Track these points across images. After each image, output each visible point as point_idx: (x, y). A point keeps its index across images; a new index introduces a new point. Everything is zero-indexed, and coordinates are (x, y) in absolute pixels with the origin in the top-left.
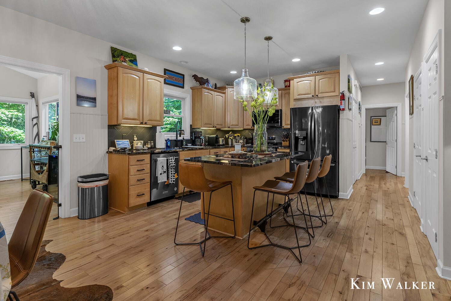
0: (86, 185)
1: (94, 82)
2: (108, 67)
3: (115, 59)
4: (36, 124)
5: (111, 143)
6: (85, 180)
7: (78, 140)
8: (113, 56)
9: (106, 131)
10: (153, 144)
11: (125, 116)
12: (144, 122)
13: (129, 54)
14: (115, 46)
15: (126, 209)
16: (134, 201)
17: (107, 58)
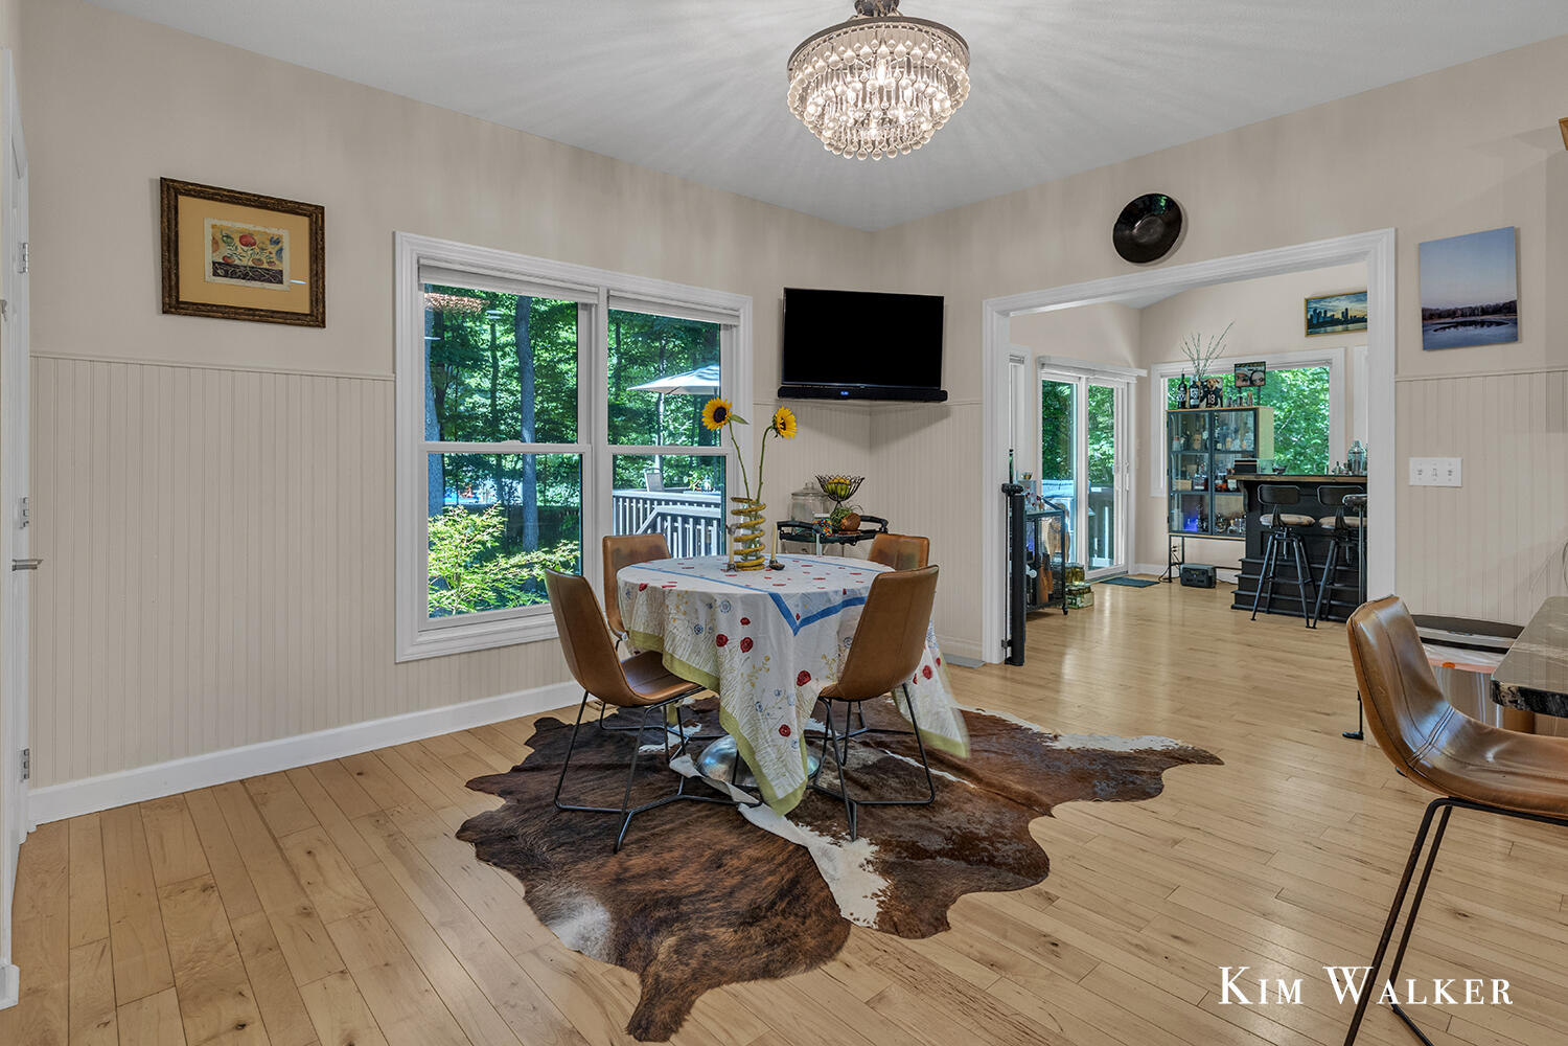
7: (1427, 481)
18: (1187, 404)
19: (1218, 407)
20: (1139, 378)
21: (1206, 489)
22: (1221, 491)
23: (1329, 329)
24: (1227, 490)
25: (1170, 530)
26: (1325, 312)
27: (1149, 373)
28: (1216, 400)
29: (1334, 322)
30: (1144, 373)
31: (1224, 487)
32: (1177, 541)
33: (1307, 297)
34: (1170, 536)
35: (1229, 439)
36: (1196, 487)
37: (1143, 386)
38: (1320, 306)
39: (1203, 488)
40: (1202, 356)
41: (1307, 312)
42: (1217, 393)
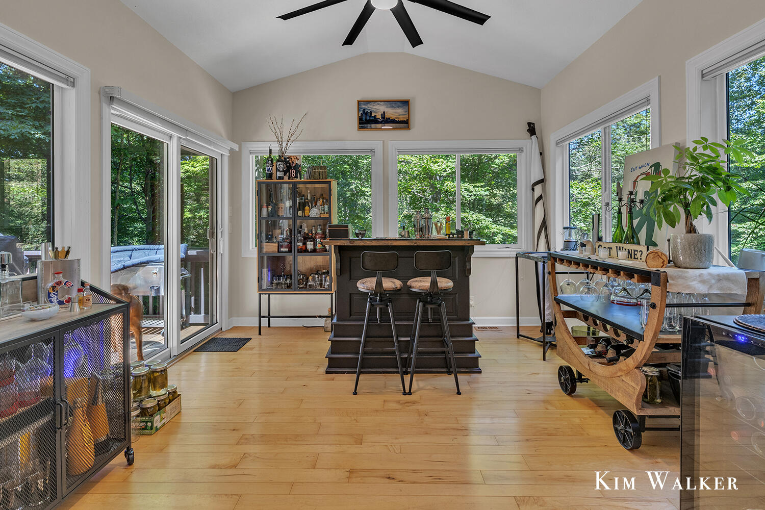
4: (541, 197)
18: (274, 176)
19: (298, 180)
20: (232, 151)
21: (290, 251)
22: (301, 252)
23: (373, 126)
24: (306, 251)
25: (260, 288)
26: (371, 112)
27: (240, 148)
28: (296, 173)
29: (375, 121)
30: (236, 147)
31: (304, 248)
32: (265, 297)
33: (359, 99)
34: (260, 295)
35: (307, 208)
36: (282, 250)
37: (235, 158)
38: (369, 107)
39: (287, 250)
40: (285, 138)
41: (359, 111)
42: (297, 167)
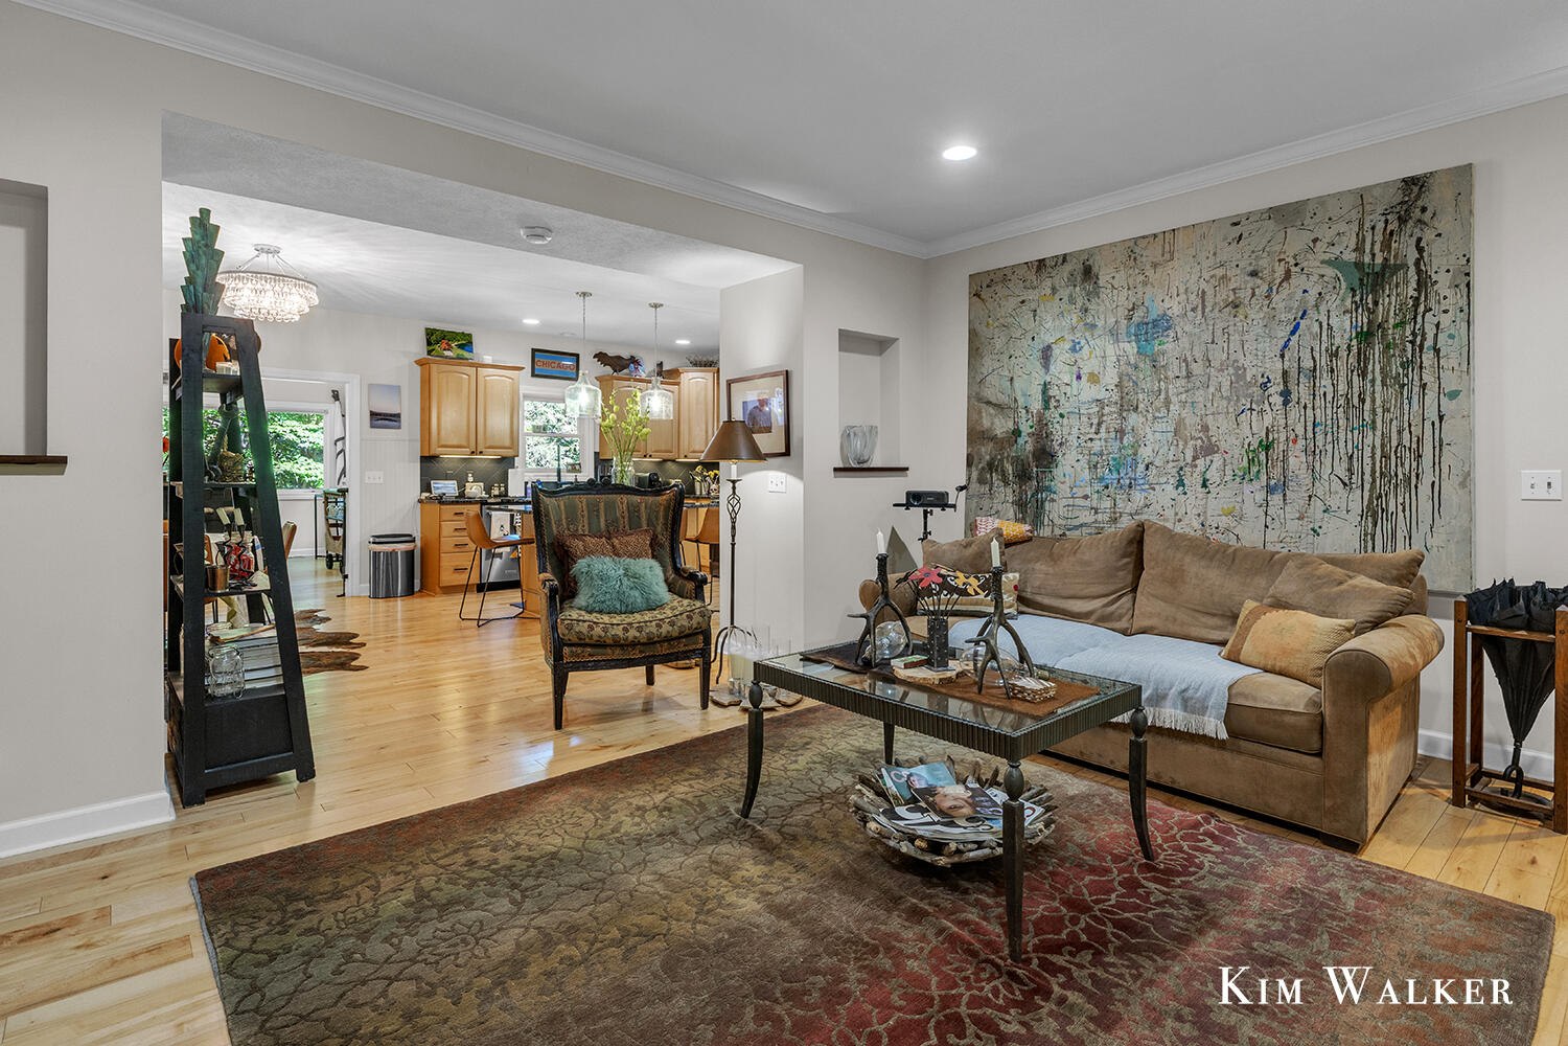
0: (378, 548)
1: (397, 389)
2: (420, 363)
3: (431, 348)
4: (343, 451)
5: (426, 487)
6: (377, 540)
7: (372, 481)
8: (429, 343)
9: (418, 465)
10: (503, 489)
11: (443, 443)
12: (479, 450)
13: (457, 334)
14: (433, 326)
15: (438, 589)
16: (448, 578)
17: (418, 348)
